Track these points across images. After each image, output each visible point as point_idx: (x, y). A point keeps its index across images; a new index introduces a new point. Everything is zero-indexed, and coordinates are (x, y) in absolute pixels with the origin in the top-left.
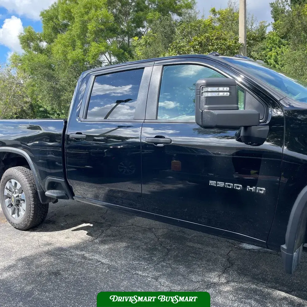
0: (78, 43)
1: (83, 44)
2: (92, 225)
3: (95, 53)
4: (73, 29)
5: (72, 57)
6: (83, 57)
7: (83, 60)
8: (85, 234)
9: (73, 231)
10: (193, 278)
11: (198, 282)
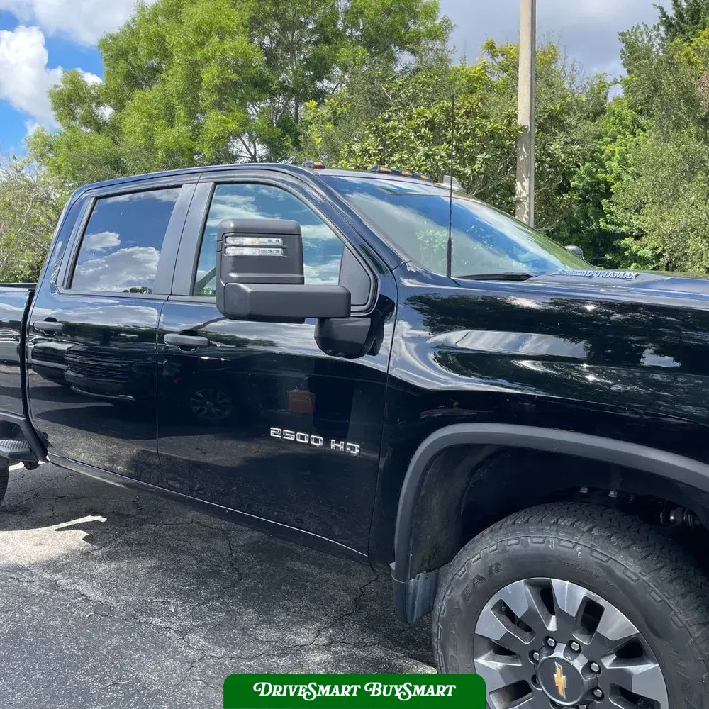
0: (181, 112)
1: (191, 114)
2: (104, 520)
3: (215, 135)
4: (169, 79)
5: (166, 142)
6: (189, 142)
7: (190, 149)
8: (81, 538)
9: (58, 530)
10: (263, 634)
11: (269, 642)
